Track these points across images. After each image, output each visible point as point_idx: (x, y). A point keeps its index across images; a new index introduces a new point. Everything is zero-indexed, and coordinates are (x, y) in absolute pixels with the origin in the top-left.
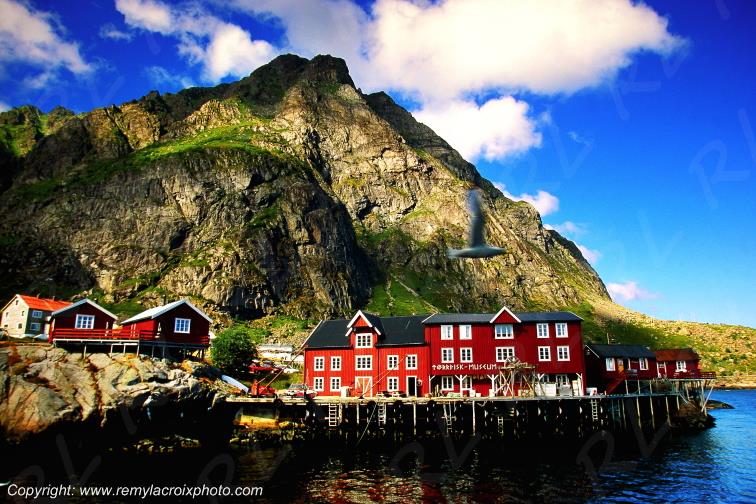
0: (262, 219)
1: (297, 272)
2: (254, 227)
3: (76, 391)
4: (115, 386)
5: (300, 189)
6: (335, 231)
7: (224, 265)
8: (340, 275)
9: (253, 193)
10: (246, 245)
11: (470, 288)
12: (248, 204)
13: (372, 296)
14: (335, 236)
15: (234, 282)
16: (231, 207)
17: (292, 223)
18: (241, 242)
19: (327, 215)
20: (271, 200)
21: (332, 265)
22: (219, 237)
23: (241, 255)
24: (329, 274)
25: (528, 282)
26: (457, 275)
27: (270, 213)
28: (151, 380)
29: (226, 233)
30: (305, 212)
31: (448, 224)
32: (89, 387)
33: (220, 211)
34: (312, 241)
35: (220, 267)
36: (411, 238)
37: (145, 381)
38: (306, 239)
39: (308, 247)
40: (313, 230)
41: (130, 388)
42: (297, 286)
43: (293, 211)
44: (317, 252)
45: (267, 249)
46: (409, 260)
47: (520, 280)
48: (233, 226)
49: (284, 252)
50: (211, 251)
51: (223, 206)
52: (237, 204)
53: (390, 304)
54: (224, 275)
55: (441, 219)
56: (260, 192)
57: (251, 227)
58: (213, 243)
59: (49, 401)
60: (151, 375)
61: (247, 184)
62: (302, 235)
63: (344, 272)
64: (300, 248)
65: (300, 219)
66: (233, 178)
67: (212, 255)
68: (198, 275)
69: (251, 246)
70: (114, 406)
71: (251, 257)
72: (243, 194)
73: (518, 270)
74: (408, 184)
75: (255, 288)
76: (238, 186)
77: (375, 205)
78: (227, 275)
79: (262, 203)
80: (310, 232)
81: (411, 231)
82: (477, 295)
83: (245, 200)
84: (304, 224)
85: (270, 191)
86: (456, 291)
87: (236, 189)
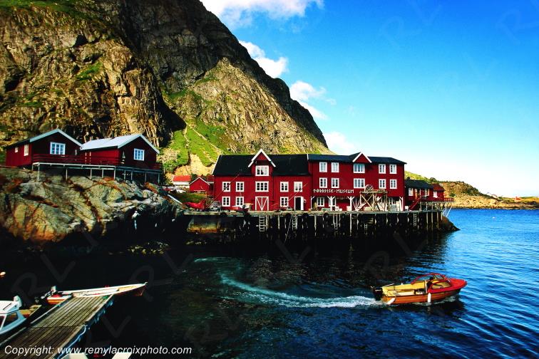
0: (88, 73)
1: (117, 117)
2: (82, 79)
3: (73, 208)
4: (106, 202)
5: (119, 52)
6: (147, 87)
7: (58, 108)
8: (150, 121)
9: (79, 51)
10: (75, 93)
11: (242, 137)
12: (74, 60)
13: (174, 139)
14: (147, 91)
15: (67, 122)
16: (60, 60)
17: (113, 79)
18: (70, 90)
19: (141, 74)
20: (95, 58)
21: (144, 114)
22: (50, 84)
23: (71, 101)
24: (142, 120)
25: (281, 135)
26: (234, 127)
27: (94, 69)
28: (133, 198)
29: (56, 82)
30: (124, 71)
31: (229, 90)
32: (83, 204)
33: (50, 63)
34: (129, 94)
35: (53, 110)
36: (201, 98)
37: (128, 199)
38: (124, 92)
39: (126, 98)
40: (129, 86)
41: (119, 204)
42: (118, 128)
43: (114, 69)
44: (133, 103)
45: (93, 98)
46: (200, 114)
47: (276, 133)
48: (62, 77)
49: (107, 101)
50: (45, 96)
51: (52, 59)
52: (65, 59)
53: (187, 145)
54: (57, 115)
55: (224, 85)
56: (85, 52)
57: (79, 79)
58: (45, 89)
59: (56, 215)
60: (133, 194)
61: (73, 43)
62: (121, 89)
63: (154, 119)
64: (119, 99)
65: (119, 76)
66: (61, 36)
67: (45, 99)
68: (35, 115)
69: (80, 94)
70: (110, 219)
71: (81, 103)
72: (70, 51)
73: (275, 126)
74: (200, 58)
75: (85, 128)
76: (65, 44)
77: (174, 70)
78: (60, 116)
79: (87, 60)
80: (128, 87)
81: (202, 93)
82: (247, 142)
83: (72, 56)
84: (123, 80)
85: (94, 51)
86: (233, 138)
87: (63, 46)
